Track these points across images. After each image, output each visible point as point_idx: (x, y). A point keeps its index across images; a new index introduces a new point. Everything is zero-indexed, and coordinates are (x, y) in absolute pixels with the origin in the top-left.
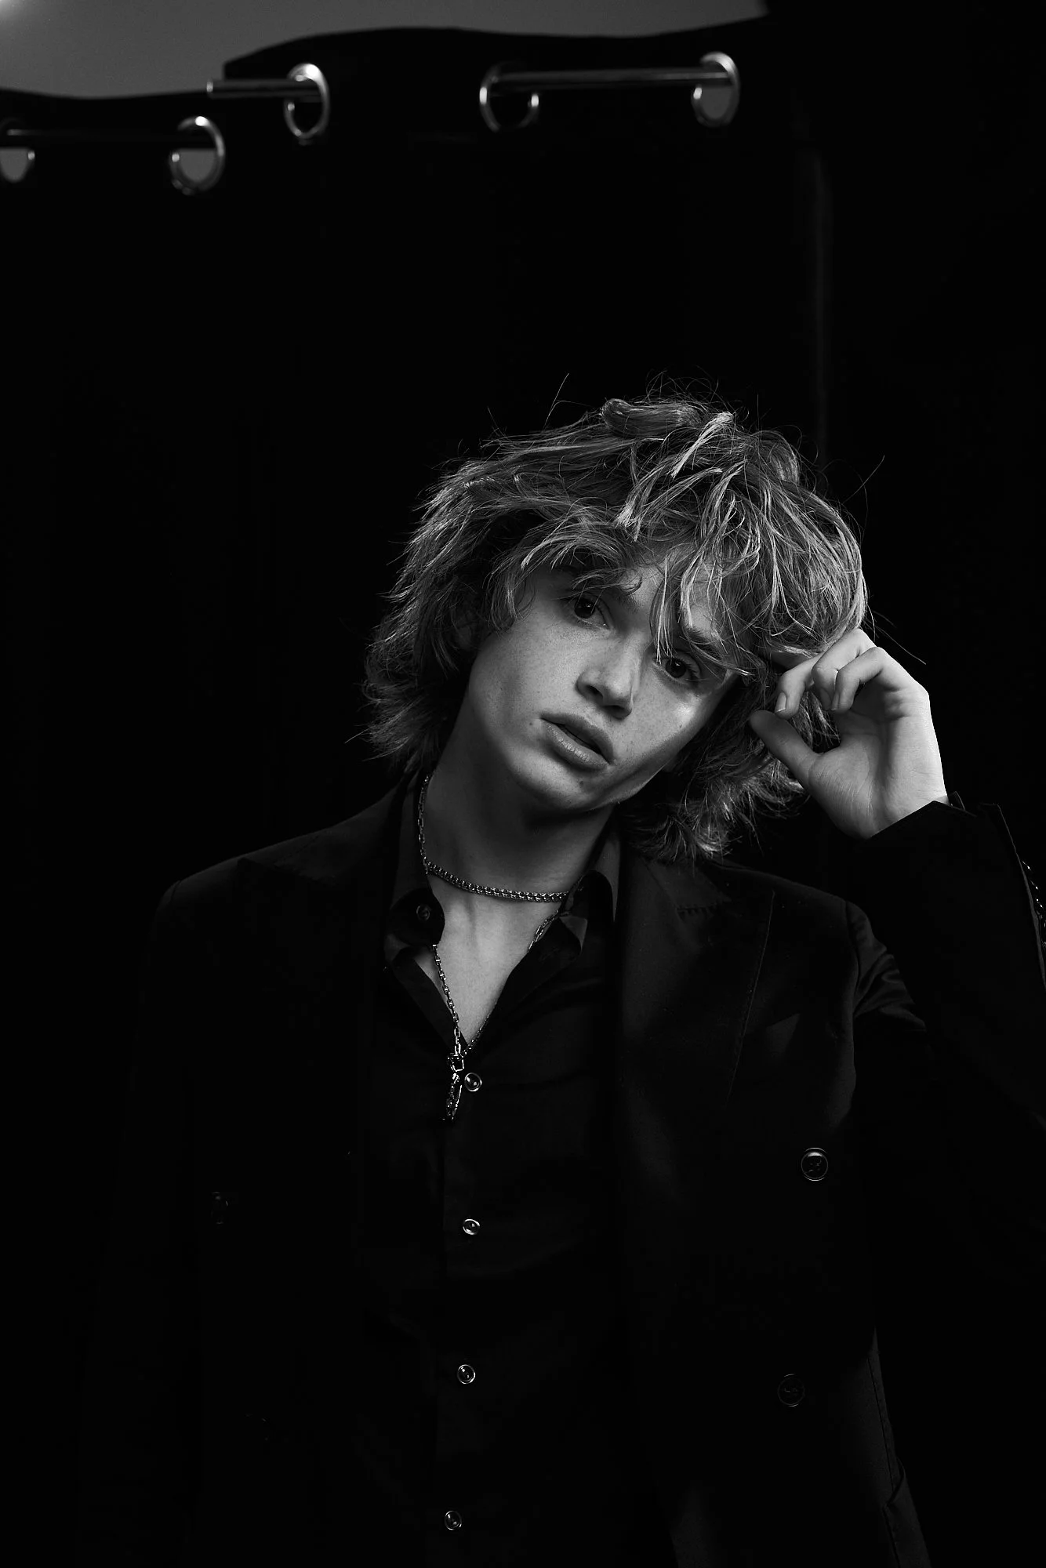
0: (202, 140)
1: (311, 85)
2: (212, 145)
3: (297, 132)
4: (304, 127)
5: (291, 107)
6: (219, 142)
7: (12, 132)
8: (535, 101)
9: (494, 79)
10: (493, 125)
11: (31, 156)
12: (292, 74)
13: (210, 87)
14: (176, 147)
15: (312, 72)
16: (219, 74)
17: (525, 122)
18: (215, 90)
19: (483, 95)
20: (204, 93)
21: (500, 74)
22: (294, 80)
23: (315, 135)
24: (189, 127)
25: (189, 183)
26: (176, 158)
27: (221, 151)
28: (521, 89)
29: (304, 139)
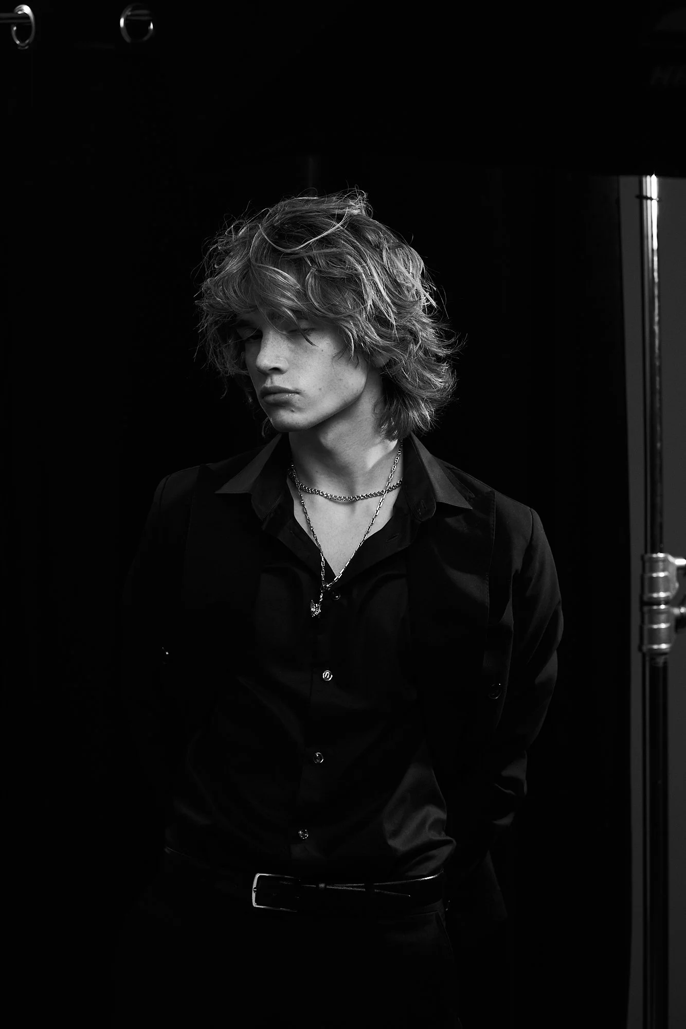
1: (25, 16)
3: (18, 42)
4: (22, 40)
5: (15, 28)
8: (152, 26)
9: (130, 13)
10: (128, 39)
12: (16, 10)
17: (146, 38)
19: (122, 22)
21: (131, 11)
22: (17, 13)
23: (28, 44)
28: (144, 20)
29: (22, 46)
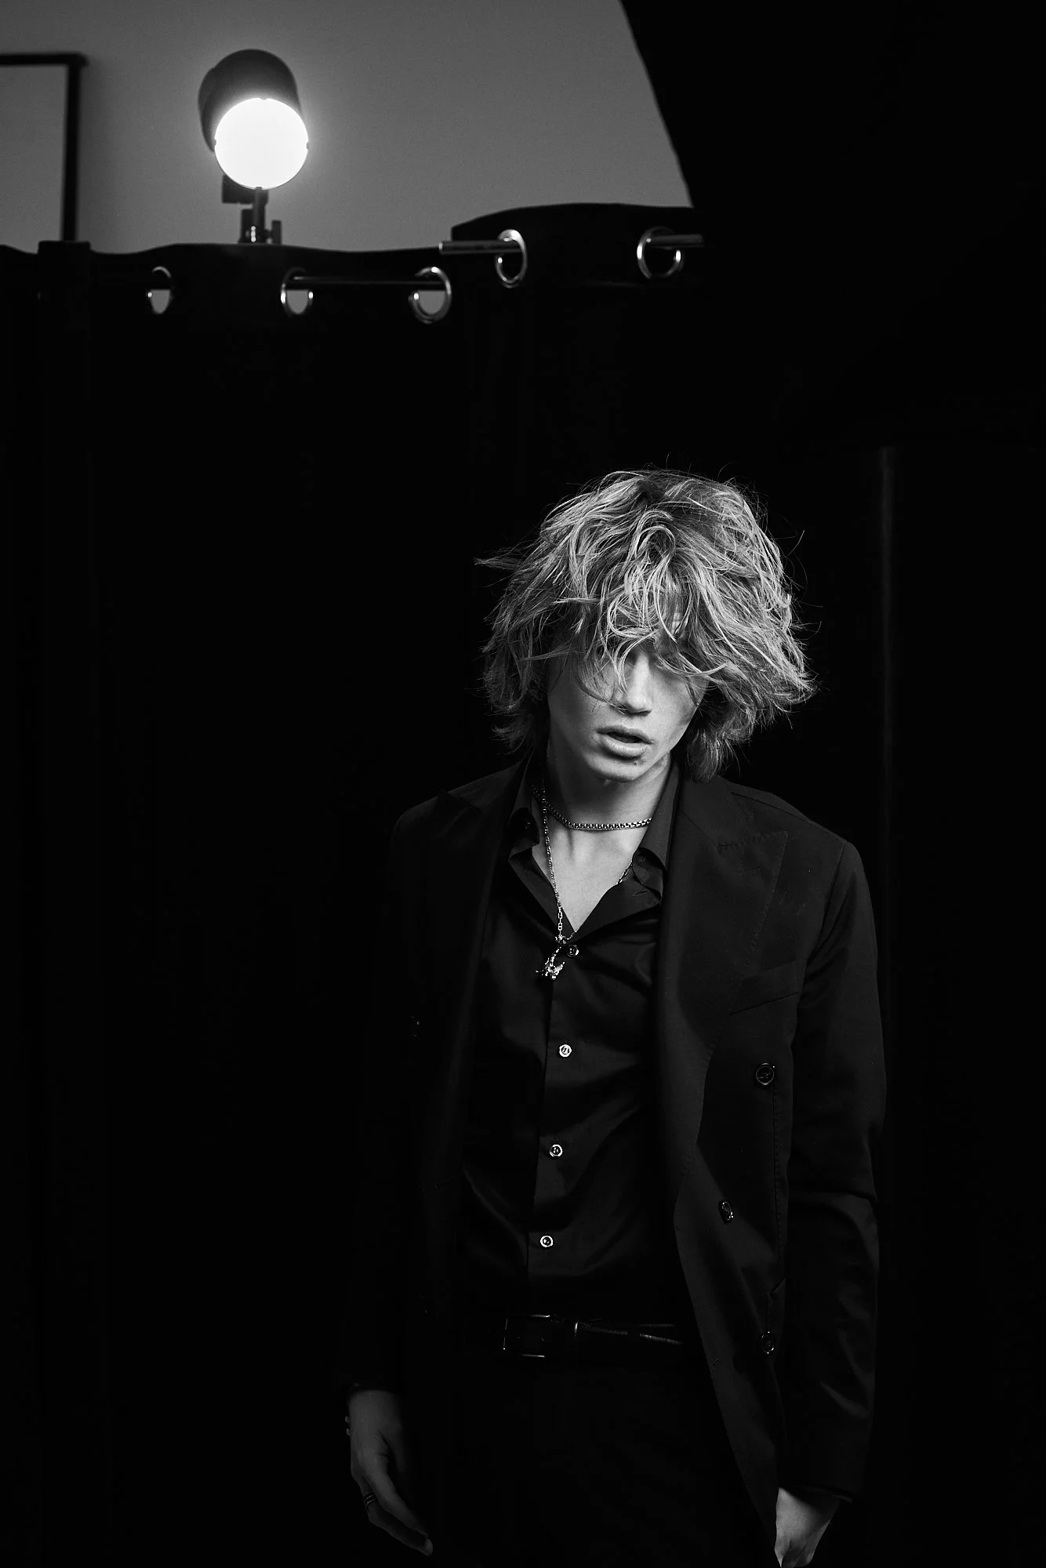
0: (434, 284)
1: (514, 244)
2: (443, 288)
3: (504, 279)
4: (509, 276)
5: (500, 260)
6: (448, 285)
7: (297, 278)
8: (678, 256)
9: (649, 240)
10: (647, 274)
11: (311, 295)
12: (501, 236)
13: (441, 246)
14: (416, 289)
16: (449, 238)
17: (670, 272)
18: (444, 248)
19: (640, 251)
20: (438, 248)
21: (651, 237)
22: (502, 241)
23: (517, 281)
24: (426, 274)
25: (426, 314)
26: (416, 296)
27: (449, 292)
28: (669, 248)
29: (509, 284)
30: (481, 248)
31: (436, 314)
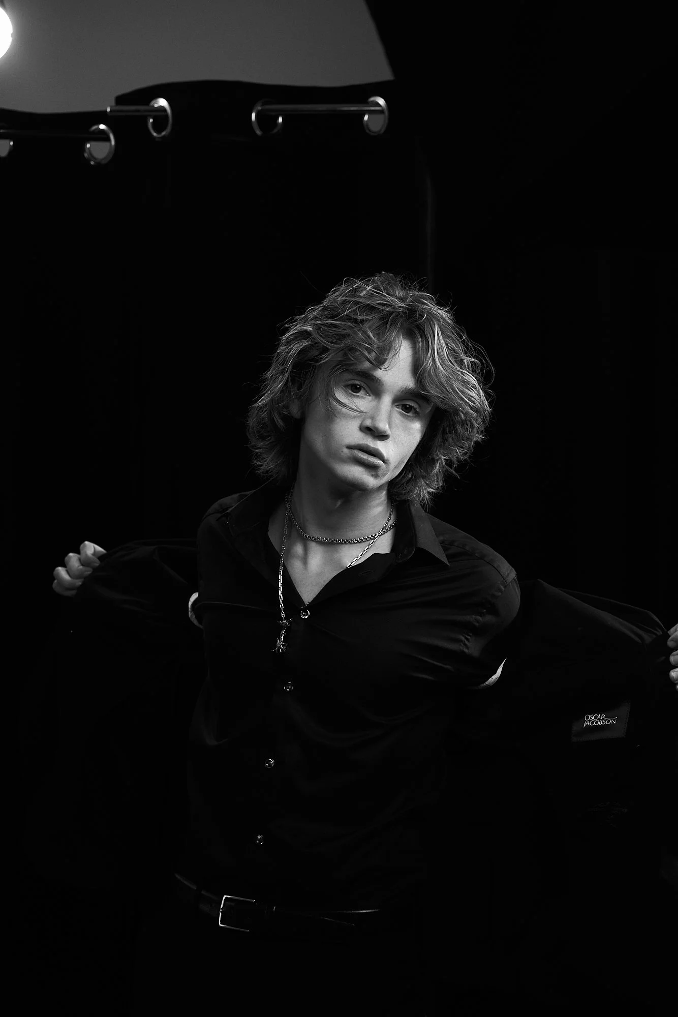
0: (102, 137)
1: (162, 109)
2: (109, 140)
3: (155, 134)
4: (159, 132)
5: (151, 120)
6: (112, 137)
7: (2, 131)
8: (280, 120)
9: (260, 108)
10: (259, 132)
11: (12, 143)
12: (152, 104)
13: (109, 110)
14: (88, 140)
15: (162, 102)
16: (113, 103)
17: (275, 131)
18: (111, 111)
19: (254, 116)
20: (106, 111)
21: (262, 105)
22: (153, 106)
23: (164, 136)
24: (95, 129)
25: (95, 159)
26: (88, 146)
27: (113, 143)
28: (273, 114)
29: (158, 138)
30: (138, 111)
31: (102, 159)
